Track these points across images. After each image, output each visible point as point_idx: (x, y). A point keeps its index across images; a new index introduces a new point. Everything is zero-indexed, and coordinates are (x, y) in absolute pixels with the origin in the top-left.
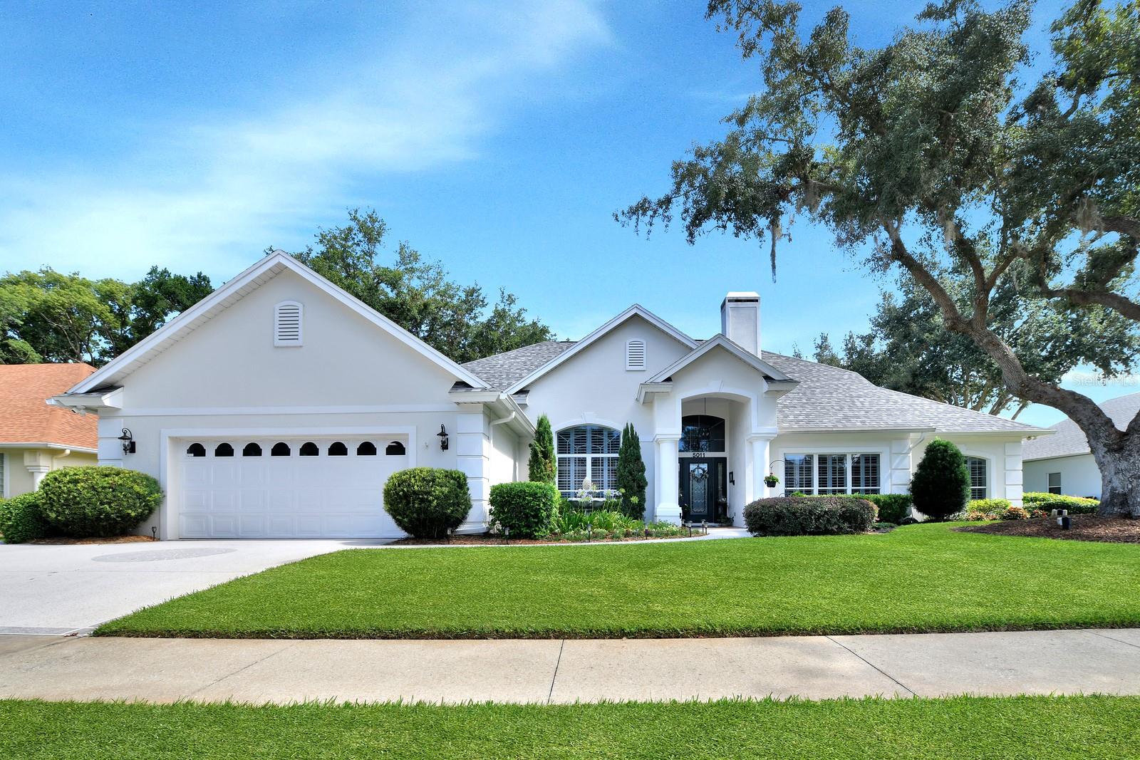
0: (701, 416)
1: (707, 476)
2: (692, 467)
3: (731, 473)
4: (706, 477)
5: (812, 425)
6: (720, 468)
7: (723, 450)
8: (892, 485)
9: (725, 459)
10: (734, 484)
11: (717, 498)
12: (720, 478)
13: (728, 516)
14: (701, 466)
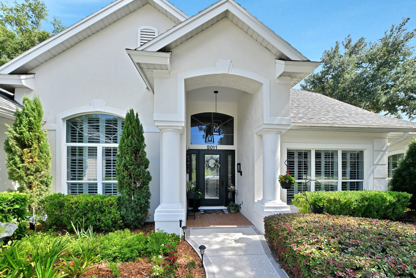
0: (213, 113)
1: (219, 165)
2: (207, 157)
3: (239, 164)
4: (218, 167)
5: (313, 121)
6: (230, 159)
7: (232, 144)
8: (374, 178)
9: (233, 151)
10: (241, 175)
11: (227, 186)
12: (230, 167)
13: (236, 203)
14: (214, 156)
